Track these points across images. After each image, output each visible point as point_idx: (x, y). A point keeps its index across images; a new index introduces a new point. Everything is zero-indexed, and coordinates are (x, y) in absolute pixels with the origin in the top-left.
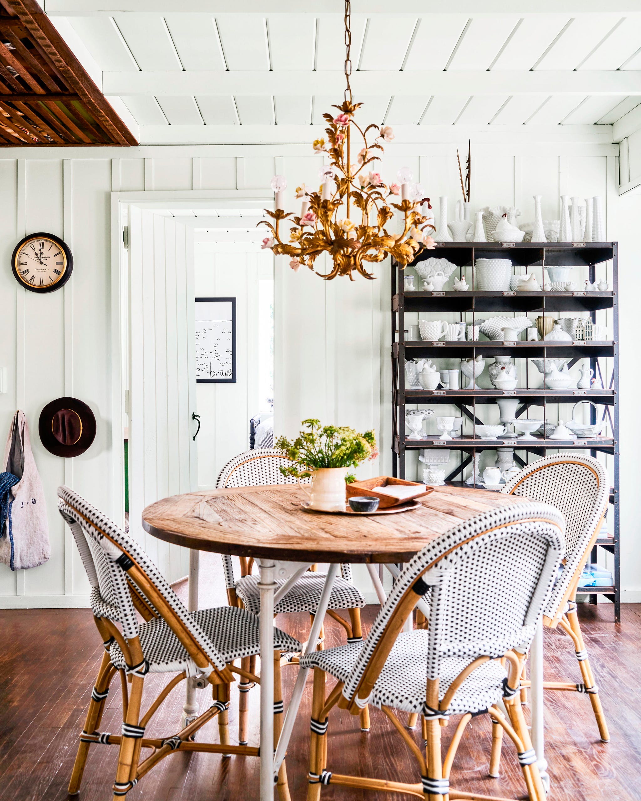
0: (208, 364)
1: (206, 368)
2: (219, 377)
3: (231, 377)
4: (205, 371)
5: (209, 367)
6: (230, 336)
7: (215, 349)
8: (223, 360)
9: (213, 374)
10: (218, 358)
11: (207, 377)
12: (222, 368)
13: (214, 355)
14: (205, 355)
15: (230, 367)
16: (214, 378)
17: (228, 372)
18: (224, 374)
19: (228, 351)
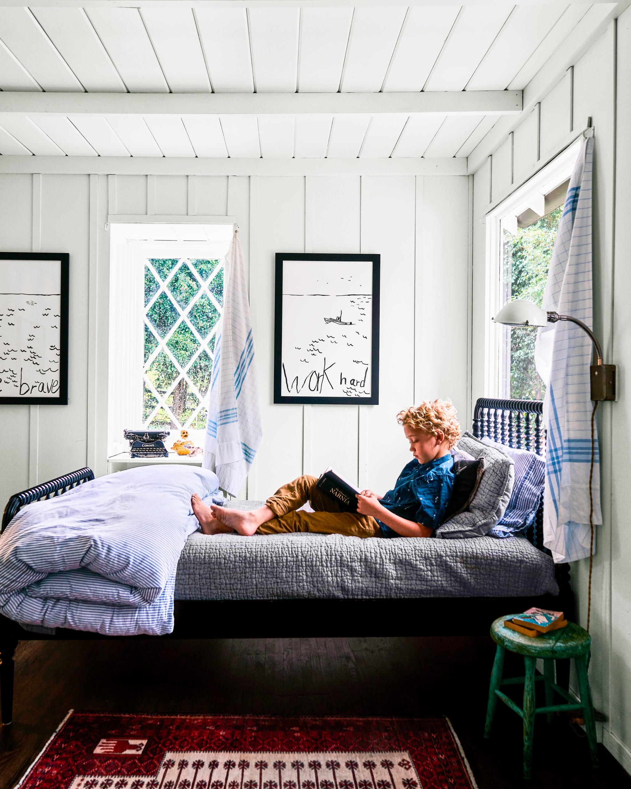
0: (16, 371)
1: (13, 379)
2: (36, 394)
3: (57, 395)
4: (12, 384)
5: (18, 378)
6: (57, 322)
7: (30, 344)
8: (44, 364)
9: (25, 388)
10: (35, 361)
11: (14, 393)
12: (41, 378)
13: (28, 355)
14: (12, 354)
15: (56, 376)
16: (28, 395)
17: (52, 386)
18: (45, 389)
19: (53, 348)
